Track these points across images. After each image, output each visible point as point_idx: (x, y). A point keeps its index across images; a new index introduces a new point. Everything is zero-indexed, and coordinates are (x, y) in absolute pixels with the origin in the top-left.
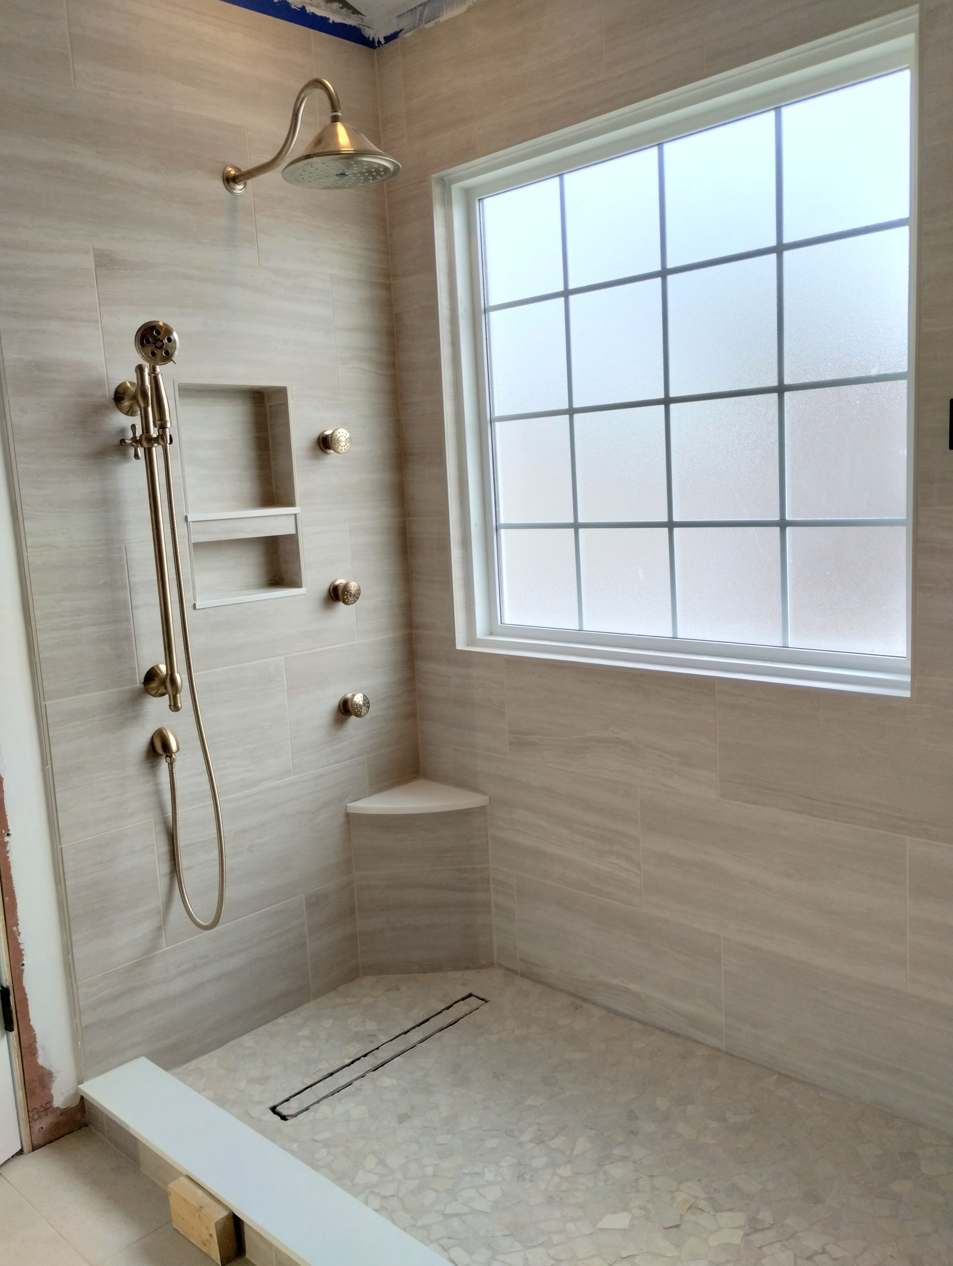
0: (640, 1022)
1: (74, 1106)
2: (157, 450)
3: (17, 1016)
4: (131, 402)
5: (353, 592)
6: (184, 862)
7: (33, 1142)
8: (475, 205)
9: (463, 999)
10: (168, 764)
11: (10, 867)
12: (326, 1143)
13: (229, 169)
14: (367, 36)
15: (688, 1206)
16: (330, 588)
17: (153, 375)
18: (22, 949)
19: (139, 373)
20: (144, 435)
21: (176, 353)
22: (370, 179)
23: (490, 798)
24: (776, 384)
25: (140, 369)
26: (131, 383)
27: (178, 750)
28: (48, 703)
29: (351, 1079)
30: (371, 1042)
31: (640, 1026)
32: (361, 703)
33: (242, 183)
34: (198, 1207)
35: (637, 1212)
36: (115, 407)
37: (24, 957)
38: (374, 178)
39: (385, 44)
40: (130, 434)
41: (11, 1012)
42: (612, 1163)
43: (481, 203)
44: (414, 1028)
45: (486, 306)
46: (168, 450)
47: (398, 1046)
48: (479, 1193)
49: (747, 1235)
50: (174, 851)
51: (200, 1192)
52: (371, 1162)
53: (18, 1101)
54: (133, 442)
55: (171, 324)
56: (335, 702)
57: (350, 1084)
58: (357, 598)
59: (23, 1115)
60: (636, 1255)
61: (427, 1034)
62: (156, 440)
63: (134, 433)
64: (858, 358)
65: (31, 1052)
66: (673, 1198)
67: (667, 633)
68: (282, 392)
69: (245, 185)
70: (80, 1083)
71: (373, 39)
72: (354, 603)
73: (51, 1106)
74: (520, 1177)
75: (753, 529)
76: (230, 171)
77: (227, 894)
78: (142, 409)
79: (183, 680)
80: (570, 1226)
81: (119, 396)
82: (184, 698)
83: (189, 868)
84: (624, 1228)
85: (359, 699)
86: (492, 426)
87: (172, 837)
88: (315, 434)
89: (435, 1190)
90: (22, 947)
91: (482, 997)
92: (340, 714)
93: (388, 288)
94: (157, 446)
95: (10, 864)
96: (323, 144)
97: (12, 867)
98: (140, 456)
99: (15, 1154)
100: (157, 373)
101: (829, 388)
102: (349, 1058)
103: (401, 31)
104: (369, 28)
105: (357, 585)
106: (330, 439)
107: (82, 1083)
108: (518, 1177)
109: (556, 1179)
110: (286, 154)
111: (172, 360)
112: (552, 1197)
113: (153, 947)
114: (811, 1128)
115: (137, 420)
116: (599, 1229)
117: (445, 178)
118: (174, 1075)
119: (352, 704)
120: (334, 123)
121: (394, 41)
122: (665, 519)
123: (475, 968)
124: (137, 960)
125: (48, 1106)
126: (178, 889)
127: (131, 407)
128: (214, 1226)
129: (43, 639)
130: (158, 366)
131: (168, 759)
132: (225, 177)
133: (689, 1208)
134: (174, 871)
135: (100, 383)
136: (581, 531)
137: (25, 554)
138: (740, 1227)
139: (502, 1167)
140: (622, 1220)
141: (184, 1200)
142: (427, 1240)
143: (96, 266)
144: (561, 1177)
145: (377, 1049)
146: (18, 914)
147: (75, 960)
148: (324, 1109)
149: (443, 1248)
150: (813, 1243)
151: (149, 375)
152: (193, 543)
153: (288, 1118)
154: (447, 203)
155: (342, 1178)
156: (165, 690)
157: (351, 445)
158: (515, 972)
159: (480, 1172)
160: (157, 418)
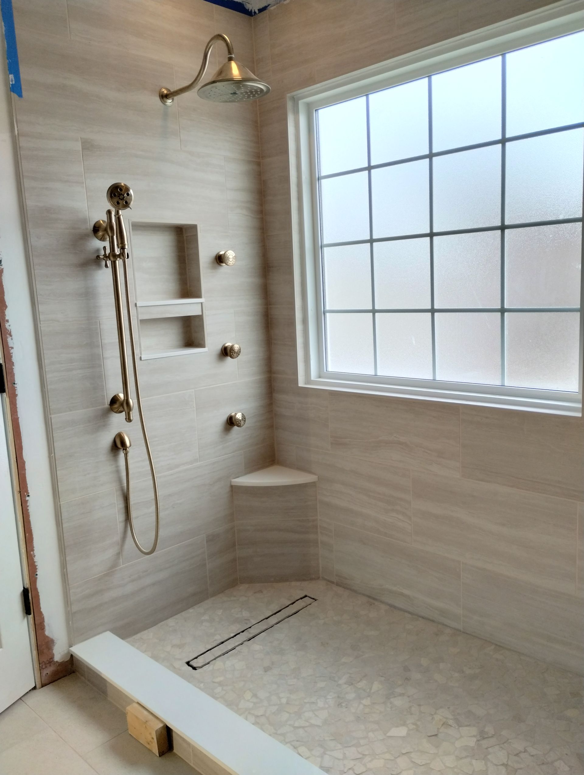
0: (409, 613)
1: (66, 660)
2: (119, 262)
3: (33, 606)
4: (103, 233)
5: (236, 351)
6: (134, 513)
7: (42, 682)
8: (313, 113)
9: (301, 599)
10: (125, 454)
11: (29, 516)
12: (220, 684)
13: (163, 90)
14: (247, 8)
15: (442, 723)
16: (222, 349)
17: (117, 216)
18: (37, 565)
19: (108, 215)
20: (111, 253)
21: (132, 203)
22: (251, 96)
23: (318, 477)
24: (500, 224)
25: (109, 212)
26: (103, 221)
27: (130, 445)
28: (52, 416)
29: (235, 646)
30: (246, 623)
31: (410, 616)
32: (241, 418)
33: (171, 98)
34: (145, 721)
35: (412, 727)
36: (94, 236)
37: (37, 570)
38: (254, 96)
39: (258, 13)
40: (102, 253)
41: (29, 603)
42: (395, 697)
43: (316, 112)
44: (272, 615)
45: (319, 176)
46: (126, 262)
47: (263, 625)
48: (315, 714)
49: (478, 741)
50: (127, 506)
51: (145, 713)
52: (248, 695)
53: (34, 658)
54: (104, 257)
55: (129, 185)
56: (225, 418)
57: (234, 649)
58: (239, 354)
59: (37, 666)
60: (412, 752)
61: (280, 619)
62: (119, 256)
63: (105, 252)
64: (551, 208)
65: (41, 628)
66: (433, 718)
67: (429, 377)
68: (194, 228)
69: (173, 100)
70: (71, 646)
71: (251, 10)
72: (237, 357)
73: (53, 661)
74: (340, 705)
75: (485, 313)
76: (164, 91)
77: (160, 533)
78: (110, 237)
79: (134, 403)
80: (371, 734)
81: (96, 229)
82: (135, 414)
83: (137, 517)
84: (403, 736)
85: (239, 416)
86: (322, 250)
87: (126, 499)
88: (214, 254)
89: (288, 712)
90: (36, 564)
91: (312, 597)
92: (228, 425)
93: (259, 164)
94: (119, 260)
95: (29, 514)
96: (223, 75)
97: (30, 516)
98: (108, 266)
99: (31, 689)
100: (120, 215)
101: (533, 227)
102: (233, 633)
103: (269, 5)
104: (249, 3)
105: (239, 346)
106: (223, 256)
107: (72, 647)
108: (338, 705)
109: (361, 706)
110: (199, 81)
111: (129, 207)
112: (359, 717)
113: (114, 565)
114: (516, 678)
115: (107, 244)
116: (388, 736)
117: (295, 97)
118: (128, 642)
119: (235, 419)
120: (230, 62)
121: (265, 11)
122: (430, 307)
123: (308, 580)
124: (105, 573)
125: (51, 660)
126: (130, 530)
127: (103, 235)
128: (155, 733)
129: (49, 376)
130: (120, 211)
131: (124, 451)
132: (161, 95)
133: (443, 725)
134: (127, 519)
135: (85, 221)
136: (377, 314)
137: (39, 325)
138: (474, 736)
139: (329, 699)
140: (402, 731)
141: (137, 717)
142: (285, 742)
143: (83, 149)
144: (365, 705)
145: (250, 628)
146: (34, 544)
147: (68, 572)
148: (218, 664)
149: (294, 747)
150: (519, 745)
151: (115, 216)
152: (140, 320)
153: (196, 668)
154: (296, 112)
155: (230, 704)
156: (122, 409)
157: (236, 260)
158: (333, 583)
159: (315, 702)
160: (119, 243)
